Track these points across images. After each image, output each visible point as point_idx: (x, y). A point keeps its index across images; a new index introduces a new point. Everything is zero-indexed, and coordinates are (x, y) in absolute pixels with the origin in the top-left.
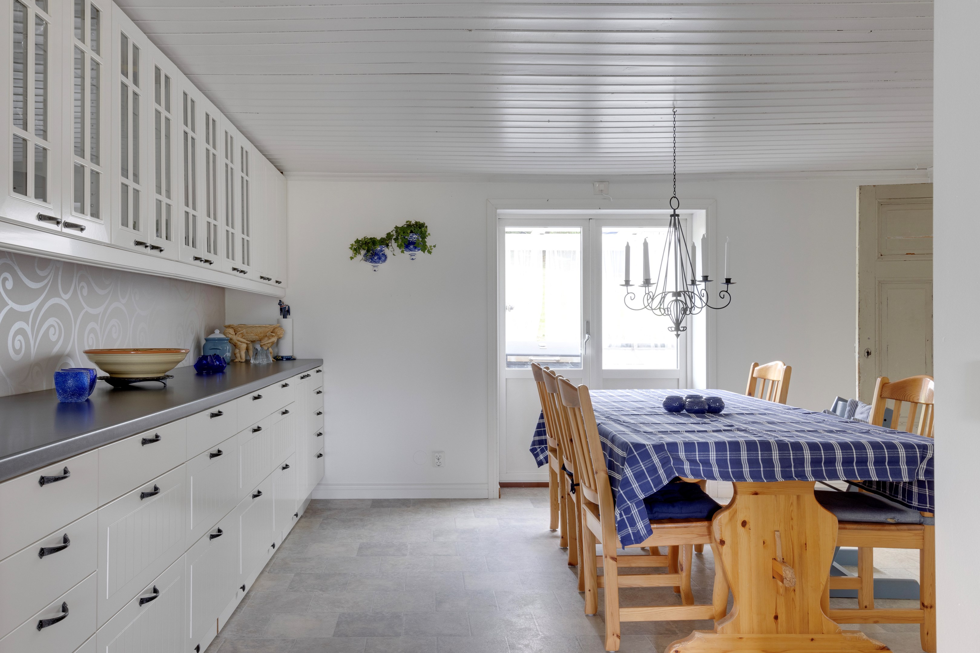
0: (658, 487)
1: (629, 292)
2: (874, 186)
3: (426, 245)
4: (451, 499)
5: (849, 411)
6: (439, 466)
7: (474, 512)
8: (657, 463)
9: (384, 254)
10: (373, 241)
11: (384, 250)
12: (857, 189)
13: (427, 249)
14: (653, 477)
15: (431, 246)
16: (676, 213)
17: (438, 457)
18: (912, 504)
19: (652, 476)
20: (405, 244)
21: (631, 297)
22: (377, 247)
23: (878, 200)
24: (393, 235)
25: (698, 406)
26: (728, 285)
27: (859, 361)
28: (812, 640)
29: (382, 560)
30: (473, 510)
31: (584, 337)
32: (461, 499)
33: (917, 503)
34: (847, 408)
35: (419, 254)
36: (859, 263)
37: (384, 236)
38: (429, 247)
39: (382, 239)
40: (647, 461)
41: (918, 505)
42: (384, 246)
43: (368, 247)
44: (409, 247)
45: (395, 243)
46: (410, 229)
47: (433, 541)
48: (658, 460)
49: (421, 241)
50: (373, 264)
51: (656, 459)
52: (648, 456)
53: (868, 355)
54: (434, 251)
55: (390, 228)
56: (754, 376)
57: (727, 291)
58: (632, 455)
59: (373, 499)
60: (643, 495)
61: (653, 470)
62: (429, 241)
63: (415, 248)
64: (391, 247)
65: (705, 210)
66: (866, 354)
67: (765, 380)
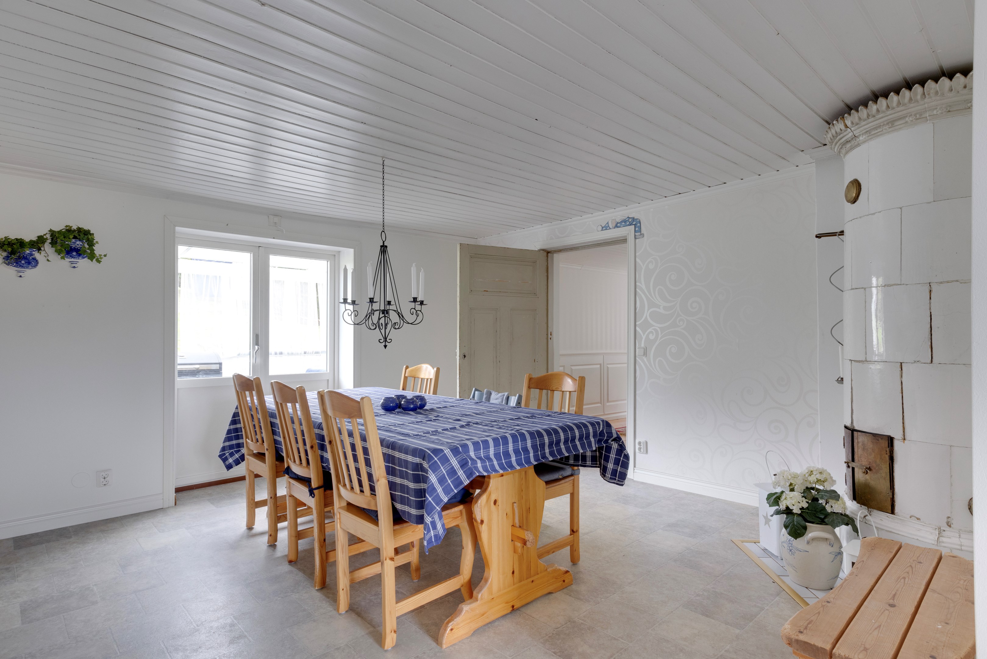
0: (459, 488)
1: (346, 309)
2: (468, 244)
3: (94, 254)
4: (120, 517)
5: (486, 398)
6: (105, 485)
7: (155, 527)
8: (456, 465)
9: (35, 259)
10: (21, 243)
11: (34, 254)
12: (458, 245)
13: (96, 258)
14: (453, 479)
15: (100, 255)
16: (385, 245)
17: (104, 476)
18: (586, 464)
19: (451, 479)
20: (65, 250)
21: (348, 313)
22: (25, 249)
23: (470, 254)
24: (47, 239)
25: (413, 405)
26: (421, 306)
27: (459, 361)
28: (533, 581)
29: (64, 619)
30: (154, 525)
31: (254, 348)
32: (132, 515)
33: (573, 462)
34: (484, 396)
35: (83, 263)
36: (460, 295)
37: (34, 238)
38: (98, 255)
39: (31, 241)
40: (446, 465)
41: (574, 463)
42: (35, 250)
43: (12, 248)
44: (72, 253)
45: (52, 247)
46: (73, 235)
47: (124, 574)
48: (457, 462)
49: (88, 249)
50: (19, 269)
51: (454, 462)
52: (445, 460)
53: (464, 357)
54: (104, 260)
55: (43, 231)
56: (406, 375)
57: (421, 310)
58: (433, 461)
59: (13, 538)
60: (447, 498)
61: (452, 472)
62: (98, 250)
63: (80, 255)
64: (44, 252)
65: (353, 249)
66: (463, 357)
67: (415, 378)
